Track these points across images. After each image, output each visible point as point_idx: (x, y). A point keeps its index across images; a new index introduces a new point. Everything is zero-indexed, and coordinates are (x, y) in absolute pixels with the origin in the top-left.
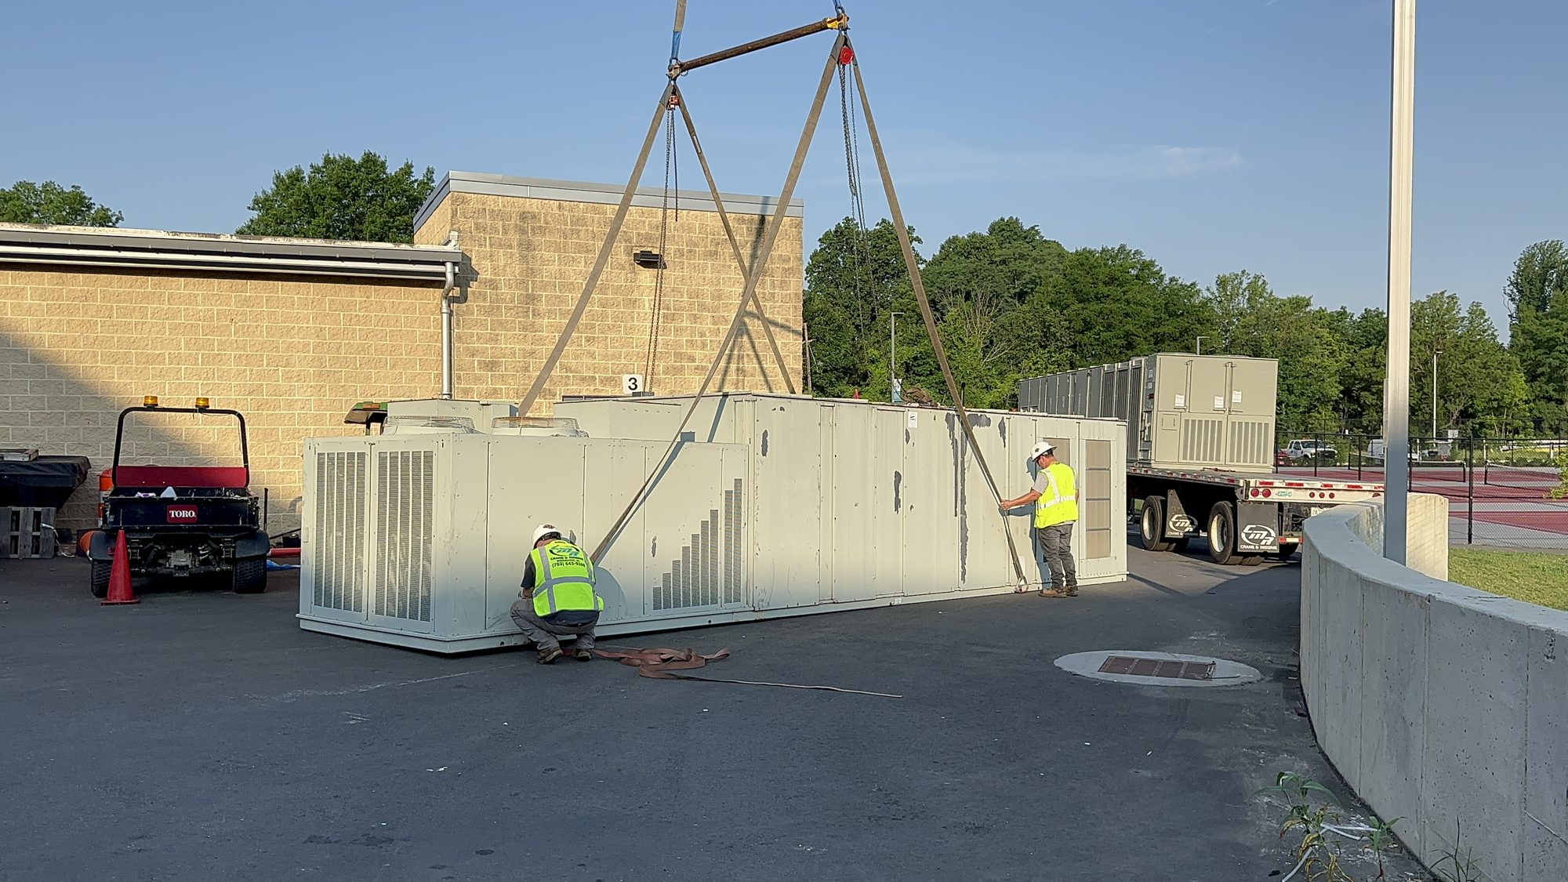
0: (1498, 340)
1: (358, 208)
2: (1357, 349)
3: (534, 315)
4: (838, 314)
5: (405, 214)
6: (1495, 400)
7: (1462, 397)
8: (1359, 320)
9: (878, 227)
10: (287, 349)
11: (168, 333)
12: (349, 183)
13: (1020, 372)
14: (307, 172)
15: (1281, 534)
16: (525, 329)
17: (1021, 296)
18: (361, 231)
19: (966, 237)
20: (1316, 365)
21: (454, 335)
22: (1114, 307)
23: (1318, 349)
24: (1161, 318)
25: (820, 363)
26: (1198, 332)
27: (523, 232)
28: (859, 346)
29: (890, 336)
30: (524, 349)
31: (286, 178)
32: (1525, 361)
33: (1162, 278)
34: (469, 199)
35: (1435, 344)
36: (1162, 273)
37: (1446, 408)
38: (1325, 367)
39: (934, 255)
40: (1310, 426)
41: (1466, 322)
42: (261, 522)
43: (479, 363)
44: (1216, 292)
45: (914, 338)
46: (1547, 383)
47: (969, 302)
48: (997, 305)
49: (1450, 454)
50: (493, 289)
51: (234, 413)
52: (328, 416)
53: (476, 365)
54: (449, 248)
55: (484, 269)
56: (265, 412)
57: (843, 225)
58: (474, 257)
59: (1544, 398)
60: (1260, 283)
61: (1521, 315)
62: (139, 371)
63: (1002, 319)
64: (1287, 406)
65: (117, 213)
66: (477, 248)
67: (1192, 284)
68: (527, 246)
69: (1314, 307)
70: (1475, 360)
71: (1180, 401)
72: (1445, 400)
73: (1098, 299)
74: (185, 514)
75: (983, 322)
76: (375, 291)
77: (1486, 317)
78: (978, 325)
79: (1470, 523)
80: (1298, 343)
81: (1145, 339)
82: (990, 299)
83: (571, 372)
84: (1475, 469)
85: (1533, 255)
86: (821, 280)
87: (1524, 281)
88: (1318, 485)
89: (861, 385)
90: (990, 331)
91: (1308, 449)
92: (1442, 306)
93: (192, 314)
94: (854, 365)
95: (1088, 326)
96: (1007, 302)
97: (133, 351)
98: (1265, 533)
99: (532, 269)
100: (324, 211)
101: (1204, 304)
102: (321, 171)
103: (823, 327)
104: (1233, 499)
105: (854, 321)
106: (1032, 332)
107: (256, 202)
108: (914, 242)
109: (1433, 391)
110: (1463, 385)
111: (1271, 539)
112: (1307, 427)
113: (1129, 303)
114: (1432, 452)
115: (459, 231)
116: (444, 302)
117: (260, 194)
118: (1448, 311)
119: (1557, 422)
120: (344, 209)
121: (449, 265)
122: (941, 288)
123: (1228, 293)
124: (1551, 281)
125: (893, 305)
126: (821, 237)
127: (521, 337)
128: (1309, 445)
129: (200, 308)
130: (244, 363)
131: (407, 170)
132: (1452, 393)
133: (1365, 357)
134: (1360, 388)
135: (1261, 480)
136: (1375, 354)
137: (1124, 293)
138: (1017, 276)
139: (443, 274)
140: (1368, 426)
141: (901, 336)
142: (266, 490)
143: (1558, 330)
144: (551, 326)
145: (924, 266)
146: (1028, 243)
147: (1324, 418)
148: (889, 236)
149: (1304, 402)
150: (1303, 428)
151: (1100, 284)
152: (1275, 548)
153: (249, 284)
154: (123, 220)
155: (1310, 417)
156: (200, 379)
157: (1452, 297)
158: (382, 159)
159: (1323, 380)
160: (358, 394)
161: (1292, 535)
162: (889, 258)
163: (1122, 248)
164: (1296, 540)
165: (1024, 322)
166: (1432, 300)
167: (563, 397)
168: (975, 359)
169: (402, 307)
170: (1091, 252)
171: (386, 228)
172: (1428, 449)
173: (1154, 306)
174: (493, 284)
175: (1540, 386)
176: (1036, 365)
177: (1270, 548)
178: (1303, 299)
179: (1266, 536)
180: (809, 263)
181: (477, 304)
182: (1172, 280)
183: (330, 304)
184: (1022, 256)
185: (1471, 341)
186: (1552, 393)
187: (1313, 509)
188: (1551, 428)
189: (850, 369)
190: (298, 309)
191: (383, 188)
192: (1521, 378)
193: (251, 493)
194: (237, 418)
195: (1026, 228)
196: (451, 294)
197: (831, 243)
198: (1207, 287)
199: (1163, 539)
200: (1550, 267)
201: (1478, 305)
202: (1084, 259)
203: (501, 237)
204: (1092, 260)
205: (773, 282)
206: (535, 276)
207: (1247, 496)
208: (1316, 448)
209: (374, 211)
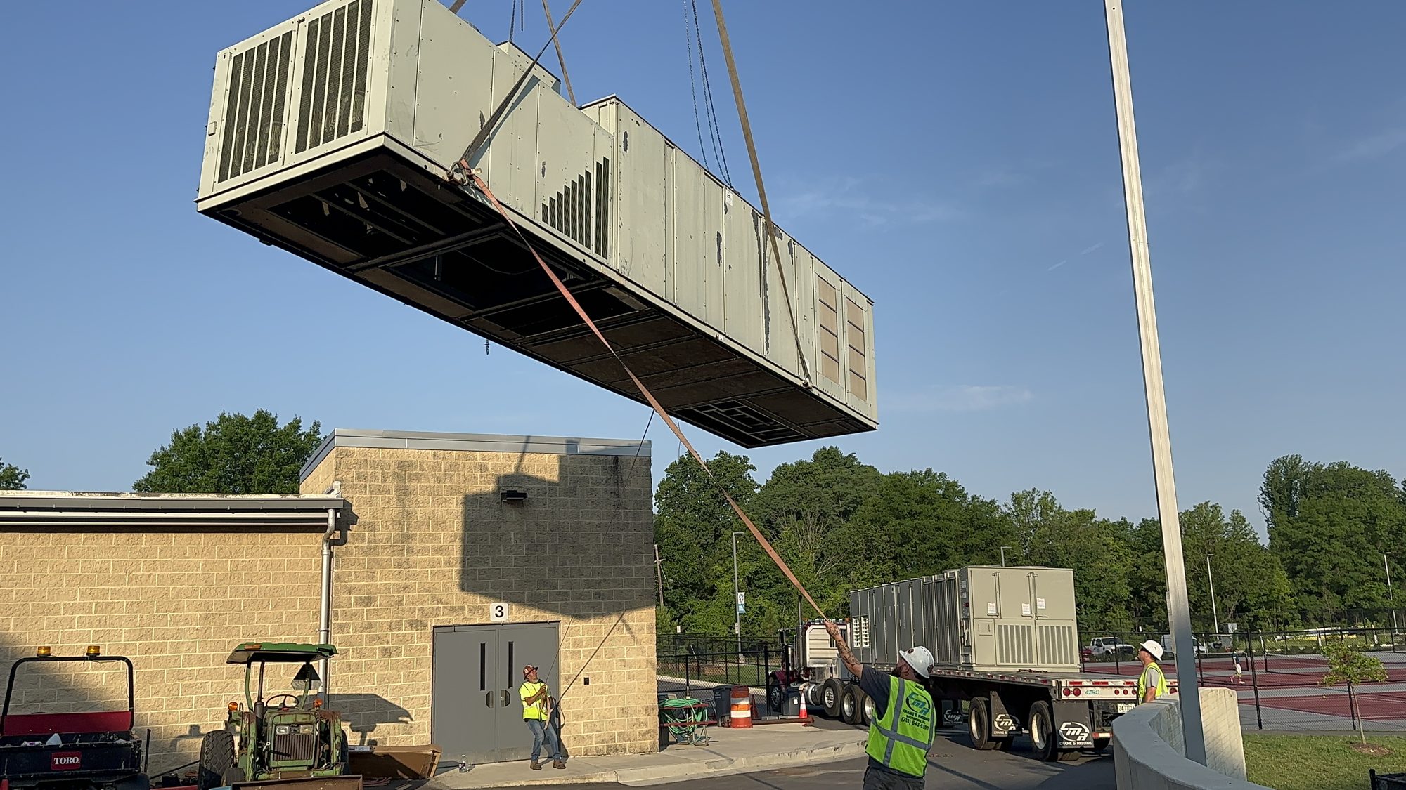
0: (1259, 542)
1: (248, 460)
2: (1140, 554)
3: (408, 552)
4: (685, 536)
5: (291, 463)
6: (1264, 595)
7: (1236, 594)
8: (1138, 529)
9: (717, 458)
10: (177, 596)
11: (65, 584)
12: (241, 438)
13: (849, 582)
14: (203, 429)
15: (1093, 730)
16: (400, 565)
17: (845, 514)
18: (251, 480)
19: (794, 465)
20: (1106, 569)
21: (333, 575)
22: (927, 522)
23: (1106, 556)
24: (968, 531)
25: (670, 580)
26: (1001, 543)
27: (401, 478)
28: (705, 563)
29: (733, 553)
30: (398, 585)
31: (183, 435)
32: (1284, 559)
33: (965, 496)
34: (352, 452)
35: (1206, 547)
36: (965, 492)
37: (1224, 604)
38: (1115, 571)
39: (767, 481)
40: (1108, 624)
41: (1230, 528)
42: (142, 766)
43: (356, 599)
44: (1012, 507)
45: (754, 555)
46: (1306, 578)
47: (801, 521)
48: (825, 523)
49: (1232, 645)
50: (371, 531)
51: (123, 659)
52: (211, 656)
53: (353, 601)
54: (333, 496)
55: (364, 514)
56: (152, 656)
57: (686, 457)
58: (354, 503)
59: (1305, 591)
60: (1049, 499)
61: (1276, 520)
62: (34, 622)
63: (830, 535)
64: (1086, 606)
65: (24, 471)
66: (357, 495)
67: (991, 502)
68: (404, 491)
69: (1098, 518)
70: (1242, 560)
71: (992, 609)
72: (1222, 597)
73: (912, 515)
74: (68, 760)
75: (814, 538)
76: (261, 538)
77: (1246, 523)
78: (810, 541)
79: (1258, 709)
80: (1088, 551)
81: (956, 549)
82: (819, 518)
83: (442, 604)
84: (1255, 658)
85: (1278, 468)
86: (668, 505)
87: (1274, 490)
88: (1121, 682)
89: (709, 599)
90: (820, 546)
91: (1108, 646)
92: (1208, 515)
93: (89, 566)
94: (701, 581)
95: (905, 540)
96: (834, 520)
97: (30, 603)
98: (1080, 729)
99: (408, 511)
100: (217, 463)
101: (1005, 517)
102: (216, 428)
103: (672, 547)
104: (1048, 699)
105: (699, 540)
106: (857, 546)
107: (155, 457)
108: (749, 470)
109: (1210, 588)
110: (1236, 583)
111: (1086, 735)
112: (1105, 625)
113: (939, 518)
114: (1217, 644)
115: (342, 481)
116: (325, 545)
117: (159, 450)
118: (1214, 518)
119: (1320, 613)
120: (236, 461)
121: (331, 512)
122: (775, 509)
123: (1023, 508)
124: (1297, 490)
125: (734, 525)
126: (668, 467)
127: (396, 573)
128: (1107, 642)
129: (97, 560)
130: (135, 610)
131: (296, 424)
132: (1227, 591)
133: (1148, 561)
134: (1147, 589)
135: (1070, 680)
136: (1156, 558)
137: (935, 510)
138: (840, 497)
139: (326, 520)
140: (1158, 623)
141: (742, 553)
142: (149, 731)
143: (1308, 532)
144: (424, 562)
145: (759, 490)
146: (848, 468)
147: (1119, 617)
148: (728, 465)
149: (1100, 603)
150: (1101, 626)
151: (913, 502)
152: (1090, 743)
153: (145, 536)
154: (29, 478)
155: (1106, 616)
156: (92, 627)
157: (1215, 507)
158: (274, 416)
159: (1114, 583)
160: (241, 634)
161: (1104, 730)
162: (728, 484)
163: (929, 471)
164: (1107, 735)
165: (850, 537)
166: (1199, 509)
167: (434, 627)
168: (809, 572)
169: (285, 551)
170: (902, 475)
171: (274, 476)
172: (1213, 641)
173: (961, 521)
174: (371, 527)
175: (1301, 581)
176: (864, 576)
177: (1087, 743)
178: (1088, 512)
179: (1081, 732)
180: (657, 491)
181: (357, 545)
182: (974, 498)
183: (218, 552)
184: (843, 480)
185: (1236, 544)
186: (1312, 587)
187: (1119, 705)
188: (1315, 618)
189: (698, 585)
190: (189, 558)
191: (273, 441)
192: (1284, 575)
193: (135, 736)
194: (125, 663)
195: (845, 455)
196: (332, 538)
197: (676, 473)
198: (1004, 503)
199: (991, 738)
200: (1294, 478)
201: (1238, 512)
202: (897, 479)
203: (380, 484)
204: (904, 482)
205: (627, 514)
206: (411, 517)
207: (1060, 696)
208: (1115, 644)
209: (263, 462)
